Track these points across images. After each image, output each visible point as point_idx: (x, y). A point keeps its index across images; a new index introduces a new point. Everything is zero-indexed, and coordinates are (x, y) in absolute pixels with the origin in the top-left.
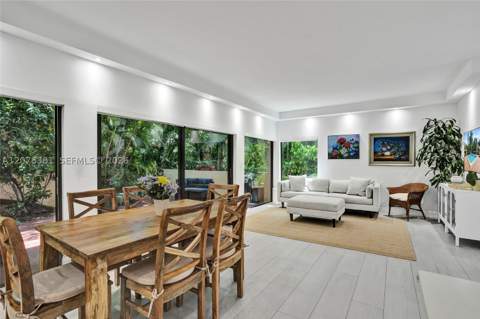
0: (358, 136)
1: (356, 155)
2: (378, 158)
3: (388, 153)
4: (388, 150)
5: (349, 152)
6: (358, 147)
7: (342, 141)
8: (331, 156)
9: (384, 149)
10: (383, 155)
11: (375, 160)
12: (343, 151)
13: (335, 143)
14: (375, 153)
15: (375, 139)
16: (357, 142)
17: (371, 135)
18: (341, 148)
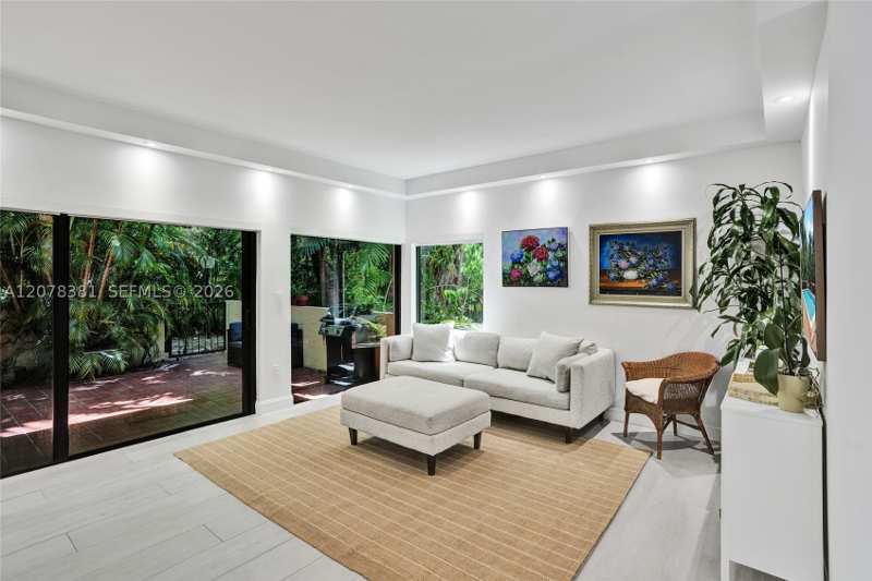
0: (564, 231)
1: (560, 279)
2: (608, 286)
3: (631, 275)
4: (633, 267)
5: (545, 271)
6: (564, 259)
7: (530, 243)
8: (509, 280)
9: (623, 263)
10: (622, 279)
11: (603, 290)
12: (534, 268)
13: (516, 248)
14: (603, 272)
15: (603, 239)
16: (563, 247)
17: (593, 229)
18: (528, 260)
